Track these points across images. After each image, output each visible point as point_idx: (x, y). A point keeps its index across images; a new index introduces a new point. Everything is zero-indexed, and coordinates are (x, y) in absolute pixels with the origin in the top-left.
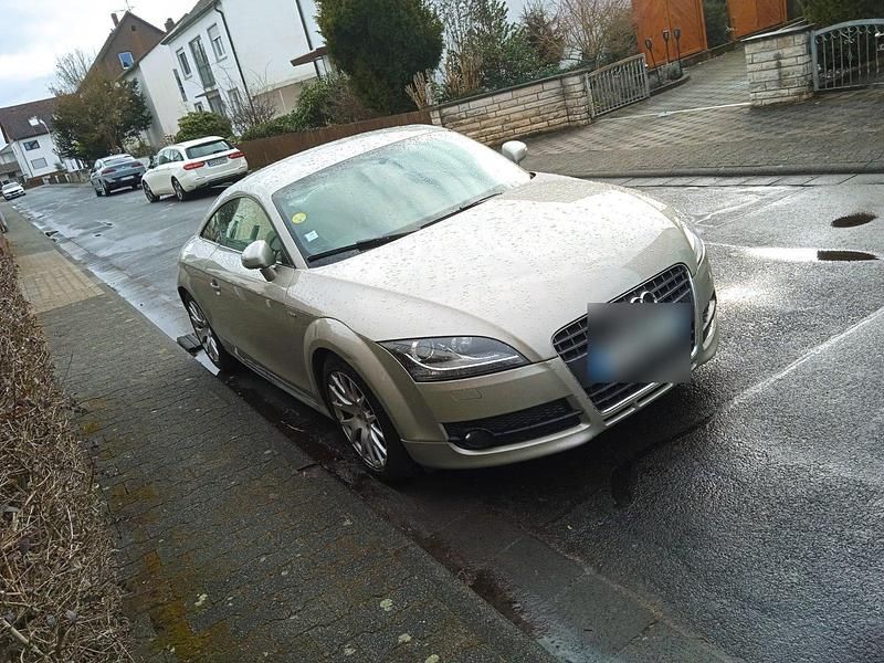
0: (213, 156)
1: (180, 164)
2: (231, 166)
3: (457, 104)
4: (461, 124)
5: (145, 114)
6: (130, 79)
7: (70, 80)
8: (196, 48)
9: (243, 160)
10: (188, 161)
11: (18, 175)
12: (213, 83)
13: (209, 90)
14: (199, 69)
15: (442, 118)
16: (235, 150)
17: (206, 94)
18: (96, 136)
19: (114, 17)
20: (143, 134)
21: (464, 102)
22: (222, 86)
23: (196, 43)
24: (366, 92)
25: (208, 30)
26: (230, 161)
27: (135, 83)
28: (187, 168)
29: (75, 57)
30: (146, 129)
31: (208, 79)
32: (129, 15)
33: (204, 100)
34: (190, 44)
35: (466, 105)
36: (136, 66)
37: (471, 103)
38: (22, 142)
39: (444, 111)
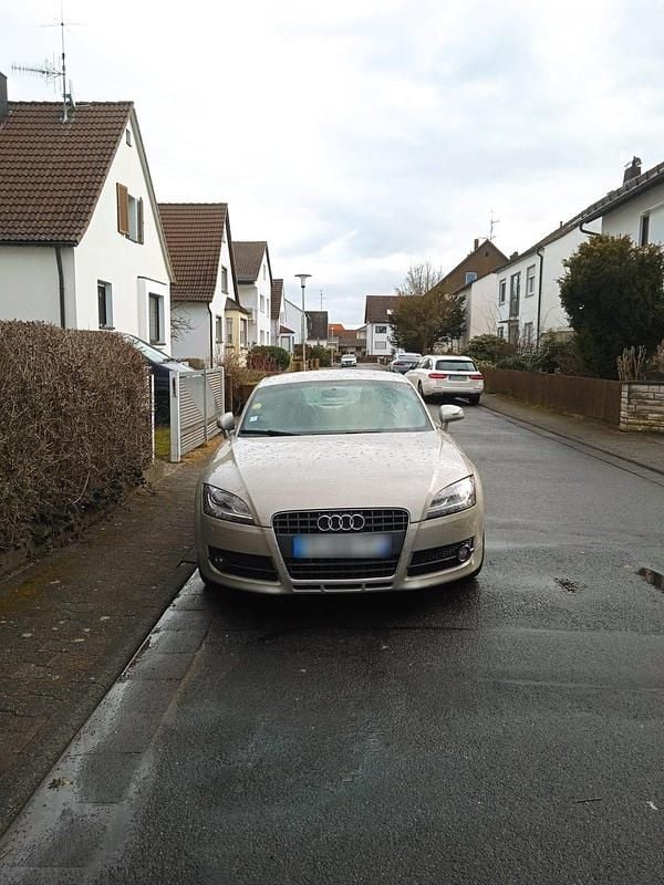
0: (456, 373)
1: (428, 372)
2: (467, 385)
3: (648, 384)
4: (646, 404)
5: (461, 326)
6: (461, 295)
7: (415, 286)
8: (516, 281)
9: (481, 383)
10: (434, 371)
11: (363, 350)
12: (517, 314)
13: (512, 318)
14: (512, 299)
15: (629, 393)
16: (478, 373)
17: (509, 322)
18: (416, 334)
19: (476, 242)
20: (455, 342)
21: (656, 384)
22: (523, 319)
23: (516, 278)
24: (583, 352)
25: (528, 269)
26: (469, 380)
27: (463, 299)
28: (431, 376)
29: (425, 269)
30: (458, 338)
31: (515, 309)
32: (488, 243)
33: (506, 326)
34: (512, 277)
35: (656, 387)
36: (469, 286)
37: (652, 387)
38: (375, 325)
39: (634, 387)
